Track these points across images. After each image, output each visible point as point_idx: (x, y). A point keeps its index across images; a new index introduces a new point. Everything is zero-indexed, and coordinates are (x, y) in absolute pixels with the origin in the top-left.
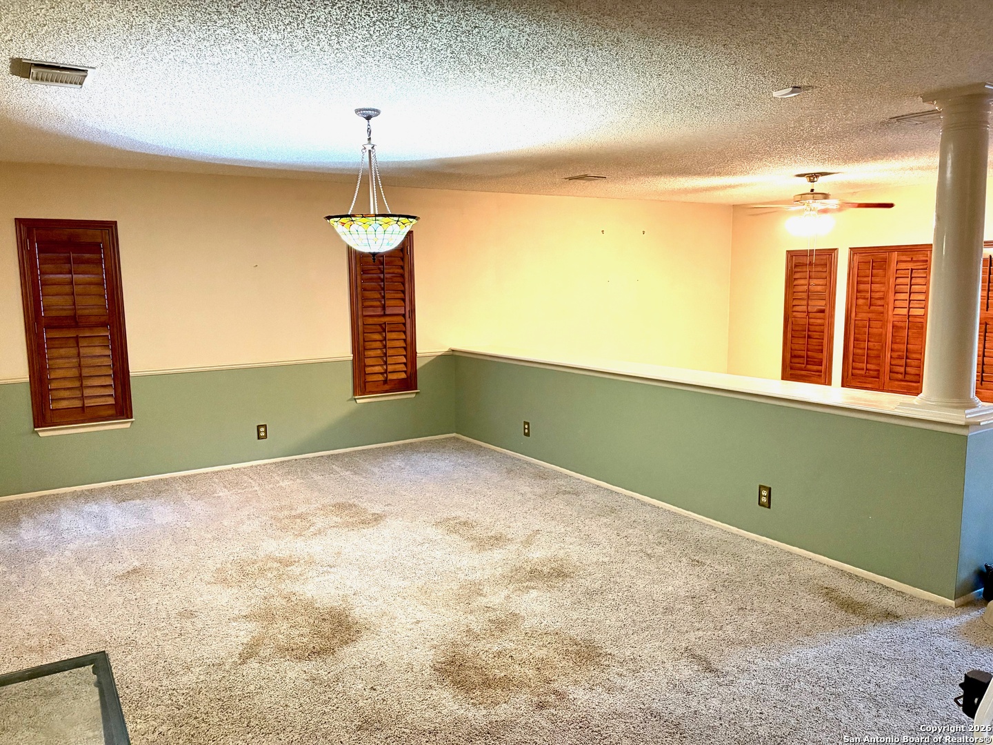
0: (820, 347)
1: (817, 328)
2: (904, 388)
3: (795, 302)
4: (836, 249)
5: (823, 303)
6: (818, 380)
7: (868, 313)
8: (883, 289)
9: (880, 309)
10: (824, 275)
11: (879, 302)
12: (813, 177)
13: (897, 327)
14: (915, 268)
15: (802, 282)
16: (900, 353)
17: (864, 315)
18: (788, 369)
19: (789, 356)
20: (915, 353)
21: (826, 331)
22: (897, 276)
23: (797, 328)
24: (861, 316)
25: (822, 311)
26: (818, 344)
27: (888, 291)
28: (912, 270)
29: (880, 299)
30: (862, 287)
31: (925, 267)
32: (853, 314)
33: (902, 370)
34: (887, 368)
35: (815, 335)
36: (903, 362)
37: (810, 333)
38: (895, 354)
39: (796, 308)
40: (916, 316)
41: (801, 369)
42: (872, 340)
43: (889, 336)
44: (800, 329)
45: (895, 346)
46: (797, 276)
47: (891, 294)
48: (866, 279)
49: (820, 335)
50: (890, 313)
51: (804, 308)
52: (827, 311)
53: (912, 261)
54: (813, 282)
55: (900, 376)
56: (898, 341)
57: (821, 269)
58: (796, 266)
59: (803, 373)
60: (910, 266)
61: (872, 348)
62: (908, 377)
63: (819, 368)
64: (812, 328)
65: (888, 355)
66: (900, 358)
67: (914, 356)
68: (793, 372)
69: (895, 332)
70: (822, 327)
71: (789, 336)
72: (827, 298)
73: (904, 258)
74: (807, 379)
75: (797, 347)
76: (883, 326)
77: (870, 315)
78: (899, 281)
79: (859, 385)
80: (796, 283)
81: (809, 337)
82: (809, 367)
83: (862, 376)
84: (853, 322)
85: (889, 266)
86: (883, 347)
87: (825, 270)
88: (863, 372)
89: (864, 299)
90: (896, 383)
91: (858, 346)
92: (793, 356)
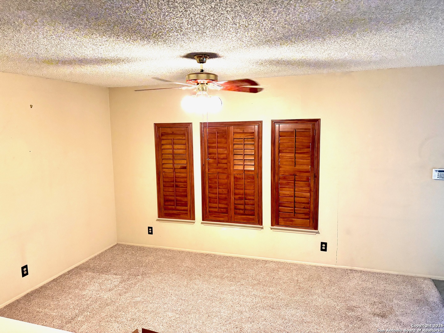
0: (185, 194)
1: (182, 180)
2: (243, 219)
3: (164, 162)
4: (191, 123)
5: (184, 162)
6: (185, 216)
7: (217, 168)
8: (226, 152)
9: (225, 166)
10: (184, 142)
11: (225, 161)
13: (237, 178)
14: (246, 137)
15: (168, 146)
16: (240, 196)
17: (214, 170)
18: (163, 209)
20: (250, 195)
21: (188, 182)
22: (234, 143)
23: (167, 180)
25: (185, 168)
26: (183, 191)
27: (229, 154)
28: (244, 139)
29: (224, 159)
30: (211, 150)
31: (252, 137)
32: (207, 170)
33: (242, 207)
34: (232, 207)
35: (181, 184)
36: (242, 202)
37: (177, 183)
38: (237, 197)
39: (164, 166)
40: (249, 171)
41: (172, 209)
42: (221, 187)
43: (232, 184)
44: (170, 180)
45: (237, 191)
46: (163, 142)
47: (231, 156)
48: (213, 145)
49: (184, 185)
50: (232, 169)
51: (171, 166)
52: (188, 167)
53: (243, 133)
54: (176, 147)
55: (242, 212)
56: (238, 187)
57: (181, 138)
58: (162, 135)
59: (175, 212)
60: (243, 136)
61: (221, 192)
62: (247, 212)
63: (185, 208)
64: (178, 180)
65: (232, 197)
66: (241, 199)
67: (249, 197)
68: (166, 212)
69: (237, 181)
70: (185, 179)
71: (162, 186)
72: (187, 158)
73: (238, 131)
74: (177, 216)
75: (168, 193)
76: (228, 177)
77: (218, 170)
78: (236, 146)
79: (214, 218)
80: (163, 147)
81: (177, 186)
82: (178, 207)
83: (216, 212)
84: (207, 175)
85: (229, 136)
86: (229, 192)
87: (184, 138)
88: (216, 210)
89: (213, 158)
90: (240, 216)
91: (212, 192)
92: (166, 201)
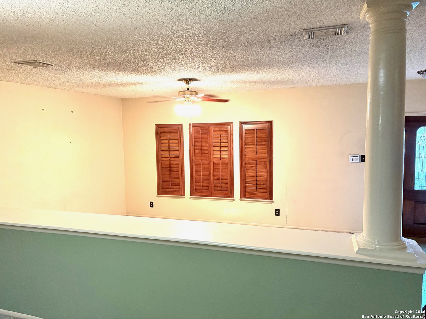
0: (178, 176)
1: (175, 166)
2: (221, 194)
3: (162, 153)
4: (182, 124)
5: (177, 152)
6: (178, 193)
7: (201, 157)
8: (207, 145)
9: (207, 155)
10: (177, 138)
11: (207, 152)
12: (188, 81)
13: (215, 164)
14: (222, 134)
15: (165, 141)
16: (218, 177)
17: (199, 158)
18: (161, 188)
19: (161, 182)
20: (225, 176)
21: (180, 167)
22: (214, 138)
23: (164, 166)
24: (198, 158)
25: (178, 157)
26: (176, 174)
27: (210, 146)
28: (220, 135)
29: (206, 150)
30: (197, 144)
31: (226, 134)
32: (194, 158)
33: (219, 185)
34: (212, 185)
35: (175, 169)
36: (219, 181)
37: (172, 169)
38: (216, 177)
39: (163, 156)
40: (224, 158)
41: (168, 188)
42: (204, 171)
43: (212, 168)
44: (166, 166)
45: (215, 174)
46: (162, 138)
47: (211, 148)
48: (199, 140)
49: (177, 170)
50: (212, 157)
51: (168, 156)
52: (180, 156)
53: (220, 131)
54: (171, 141)
55: (219, 189)
56: (216, 171)
57: (175, 135)
58: (161, 133)
59: (169, 190)
60: (219, 133)
61: (204, 175)
62: (223, 189)
63: (178, 187)
64: (172, 166)
65: (212, 178)
66: (218, 179)
67: (225, 178)
68: (164, 190)
69: (215, 166)
70: (178, 165)
71: (160, 171)
72: (180, 150)
73: (216, 129)
74: (172, 193)
75: (165, 176)
76: (209, 163)
77: (202, 158)
78: (215, 141)
79: (199, 194)
80: (162, 142)
81: (171, 171)
82: (172, 187)
83: (200, 189)
84: (194, 162)
85: (210, 133)
86: (210, 174)
87: (177, 135)
88: (200, 188)
89: (198, 150)
90: (217, 192)
91: (197, 174)
92: (163, 182)
